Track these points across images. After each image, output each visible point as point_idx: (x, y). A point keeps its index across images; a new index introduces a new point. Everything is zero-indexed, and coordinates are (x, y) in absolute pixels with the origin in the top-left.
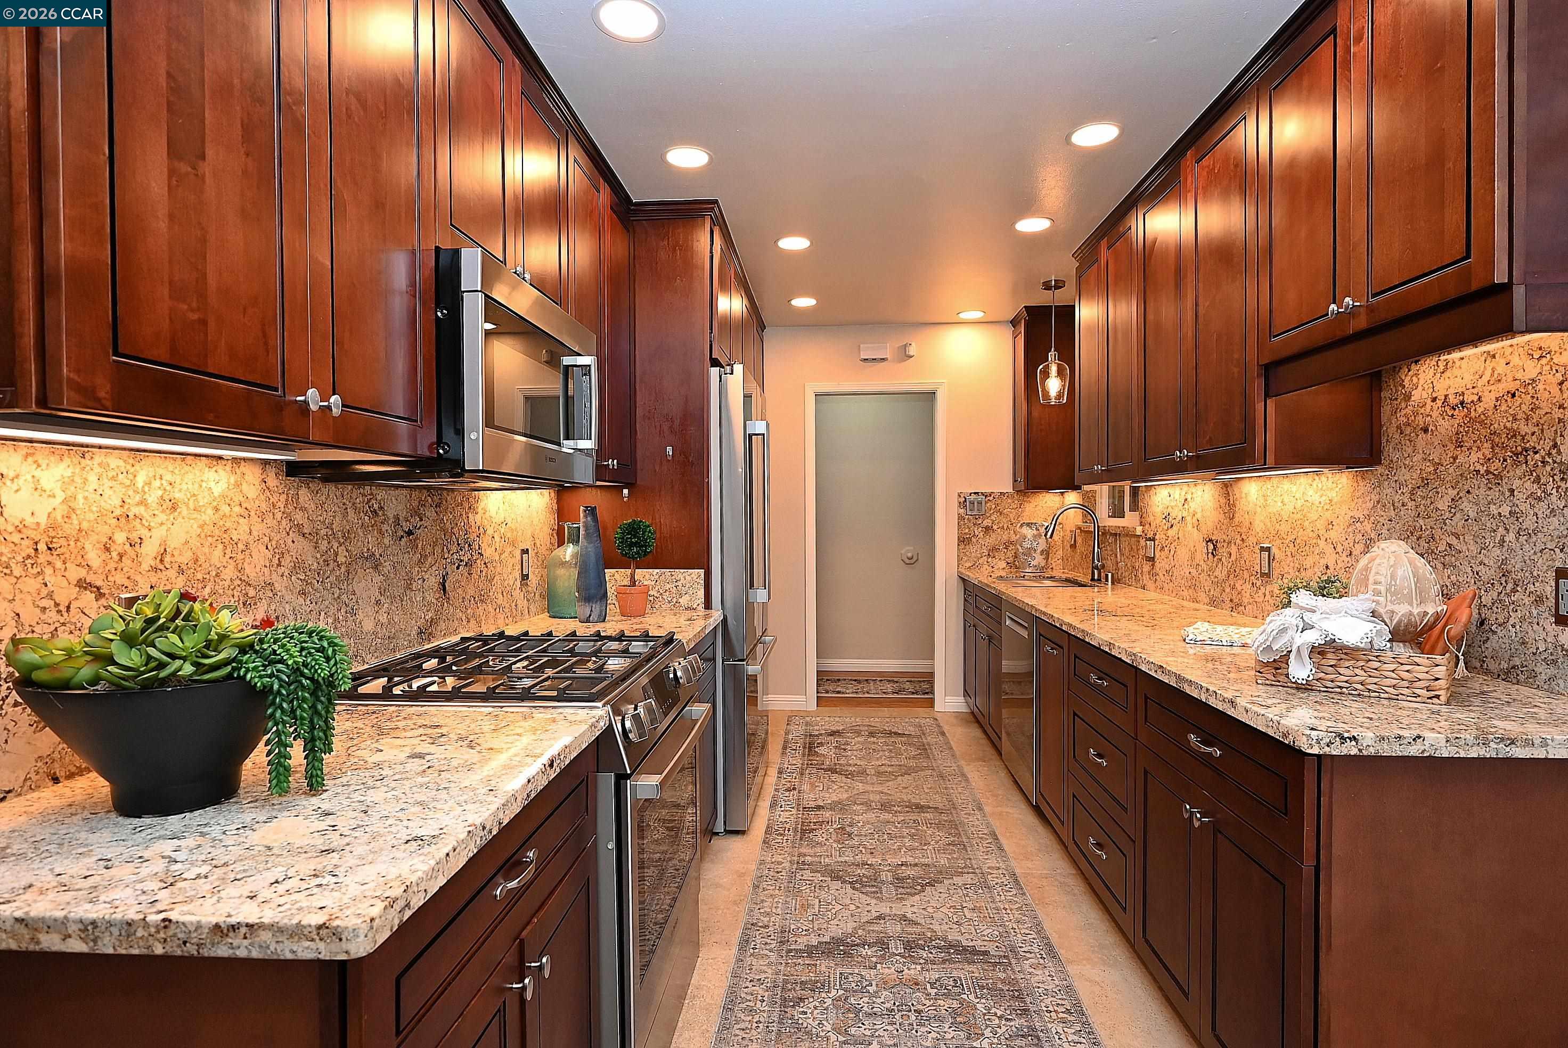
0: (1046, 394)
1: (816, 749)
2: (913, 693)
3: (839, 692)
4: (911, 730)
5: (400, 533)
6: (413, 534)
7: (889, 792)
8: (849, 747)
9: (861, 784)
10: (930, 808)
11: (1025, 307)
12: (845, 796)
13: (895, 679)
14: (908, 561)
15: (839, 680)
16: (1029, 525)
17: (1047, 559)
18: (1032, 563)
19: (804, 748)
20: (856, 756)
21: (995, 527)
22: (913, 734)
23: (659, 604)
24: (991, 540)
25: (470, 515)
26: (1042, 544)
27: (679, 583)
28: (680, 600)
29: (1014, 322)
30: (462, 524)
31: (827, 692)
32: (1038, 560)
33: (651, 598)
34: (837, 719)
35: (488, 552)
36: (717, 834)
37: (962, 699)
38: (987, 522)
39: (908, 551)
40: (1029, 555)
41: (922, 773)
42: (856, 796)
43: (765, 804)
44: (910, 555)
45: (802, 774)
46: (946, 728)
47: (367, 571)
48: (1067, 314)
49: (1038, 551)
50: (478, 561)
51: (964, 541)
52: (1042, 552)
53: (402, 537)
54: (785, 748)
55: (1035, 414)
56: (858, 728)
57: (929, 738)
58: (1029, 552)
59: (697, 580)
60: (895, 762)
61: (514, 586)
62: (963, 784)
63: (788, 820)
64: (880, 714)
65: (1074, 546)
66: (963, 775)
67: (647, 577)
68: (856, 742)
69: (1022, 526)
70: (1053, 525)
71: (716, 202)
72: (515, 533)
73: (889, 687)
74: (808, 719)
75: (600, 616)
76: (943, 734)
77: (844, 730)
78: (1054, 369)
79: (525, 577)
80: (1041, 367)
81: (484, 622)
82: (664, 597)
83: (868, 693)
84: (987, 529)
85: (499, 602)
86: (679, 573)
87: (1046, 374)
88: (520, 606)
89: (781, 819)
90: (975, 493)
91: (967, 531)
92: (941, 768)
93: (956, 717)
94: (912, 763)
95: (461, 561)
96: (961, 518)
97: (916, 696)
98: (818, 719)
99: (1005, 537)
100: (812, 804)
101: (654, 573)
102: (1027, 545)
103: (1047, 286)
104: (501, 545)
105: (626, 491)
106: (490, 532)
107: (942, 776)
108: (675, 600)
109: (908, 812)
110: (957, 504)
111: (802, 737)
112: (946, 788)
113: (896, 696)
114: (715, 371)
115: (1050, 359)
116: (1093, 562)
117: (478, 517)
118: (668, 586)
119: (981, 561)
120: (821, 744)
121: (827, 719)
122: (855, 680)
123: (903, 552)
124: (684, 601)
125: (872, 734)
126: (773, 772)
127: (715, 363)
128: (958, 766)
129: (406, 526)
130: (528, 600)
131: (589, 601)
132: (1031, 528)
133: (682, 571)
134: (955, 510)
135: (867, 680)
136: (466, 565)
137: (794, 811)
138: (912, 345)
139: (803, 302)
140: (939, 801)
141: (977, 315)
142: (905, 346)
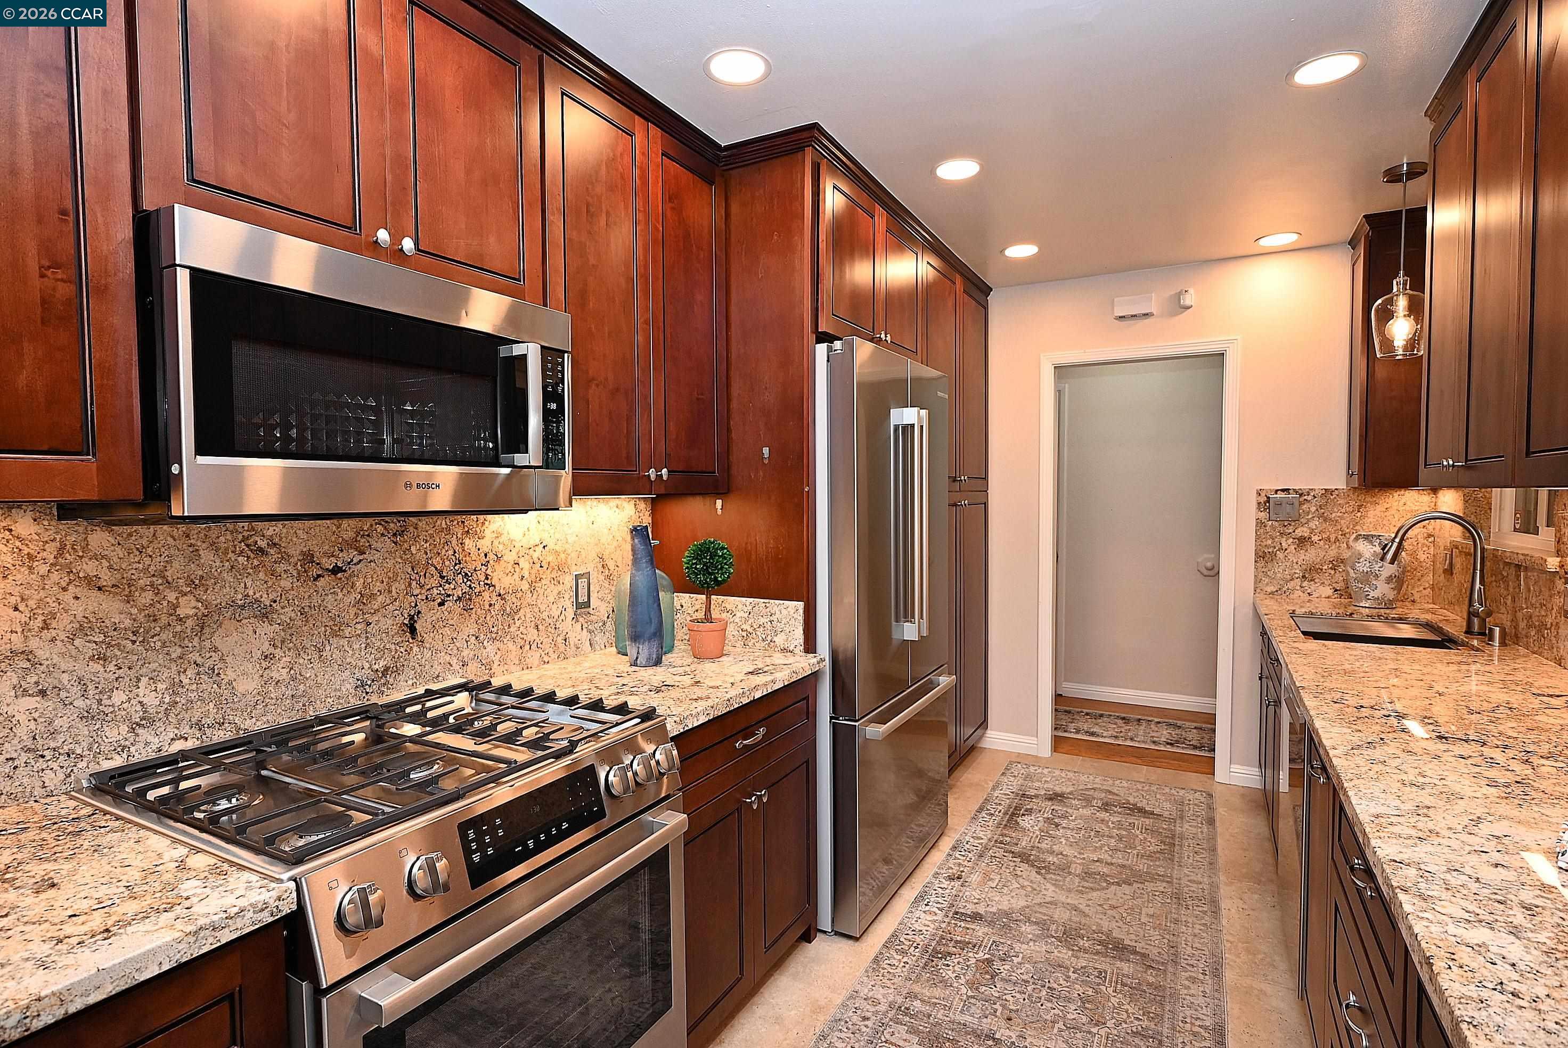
0: (1388, 344)
1: (1019, 819)
2: (1195, 747)
3: (1093, 734)
4: (1166, 808)
5: (315, 571)
6: (345, 571)
7: (1086, 910)
8: (1064, 823)
9: (1053, 888)
10: (1135, 952)
11: (1364, 216)
12: (1022, 903)
13: (1179, 723)
14: (1206, 572)
15: (1101, 716)
16: (1366, 537)
17: (1399, 588)
18: (1372, 594)
19: (1006, 813)
20: (1067, 839)
21: (1315, 538)
22: (1166, 814)
23: (753, 641)
24: (1310, 555)
25: (467, 541)
26: (1389, 569)
27: (774, 618)
28: (775, 639)
29: (1353, 243)
30: (451, 552)
31: (1078, 732)
32: (1382, 589)
33: (744, 634)
34: (1071, 775)
35: (505, 582)
36: (825, 932)
37: (1256, 771)
38: (1302, 531)
39: (1208, 559)
40: (1367, 582)
41: (1150, 886)
42: (1037, 908)
43: (909, 894)
44: (1209, 564)
45: (981, 856)
46: (1221, 812)
47: (244, 621)
48: (1417, 218)
49: (1383, 578)
50: (486, 595)
51: (1264, 557)
52: (1389, 580)
53: (319, 576)
54: (980, 810)
55: (1381, 373)
56: (1091, 792)
57: (1186, 826)
58: (1367, 578)
59: (795, 615)
60: (1119, 859)
61: (562, 617)
62: (1207, 919)
63: (924, 928)
64: (1136, 776)
65: (1449, 571)
66: (1214, 904)
67: (740, 607)
68: (1079, 813)
69: (1357, 539)
70: (1395, 545)
71: (815, 126)
72: (563, 556)
73: (1164, 734)
74: (1032, 769)
75: (649, 659)
76: (1211, 822)
77: (1071, 793)
78: (1402, 303)
79: (582, 606)
80: (1379, 301)
81: (497, 663)
82: (758, 633)
83: (1132, 739)
84: (1302, 542)
85: (529, 638)
86: (776, 605)
87: (1387, 315)
88: (572, 640)
89: (917, 926)
90: (1283, 490)
91: (1269, 542)
92: (1184, 881)
93: (1243, 796)
94: (1142, 866)
95: (449, 596)
96: (1260, 524)
97: (1198, 753)
98: (1045, 771)
99: (1333, 553)
100: (970, 909)
101: (748, 604)
102: (1363, 567)
103: (1393, 176)
104: (533, 571)
105: (719, 503)
106: (510, 557)
107: (1178, 897)
108: (769, 638)
109: (1098, 953)
110: (1254, 505)
111: (1012, 796)
112: (1176, 921)
113: (1169, 748)
114: (821, 350)
115: (1395, 289)
116: (1471, 604)
117: (485, 544)
118: (762, 620)
119: (1291, 585)
120: (1030, 811)
121: (1057, 773)
122: (1123, 718)
123: (1200, 560)
124: (780, 640)
125: (1106, 807)
126: (946, 844)
127: (823, 338)
128: (1211, 885)
129: (329, 563)
130: (590, 632)
132: (1371, 542)
133: (777, 602)
134: (1252, 513)
135: (1139, 720)
136: (459, 599)
137: (940, 916)
138: (1191, 291)
139: (1021, 251)
140: (1154, 944)
141: (1287, 239)
142: (1180, 293)
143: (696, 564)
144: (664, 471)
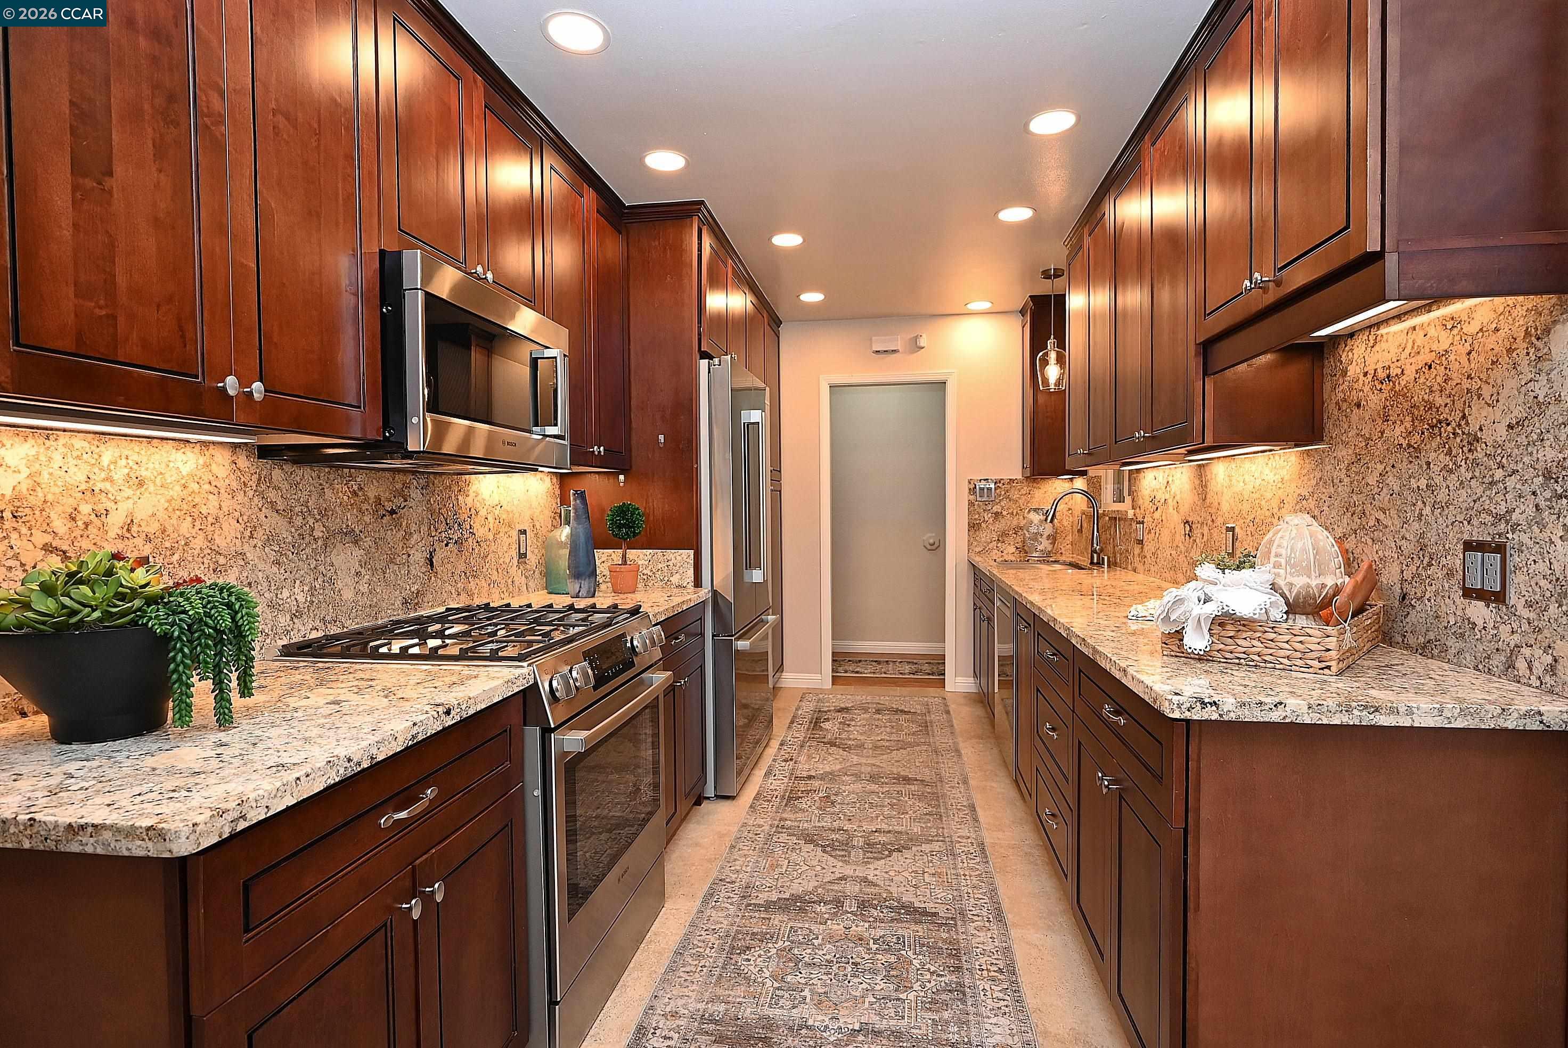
0: (1046, 382)
1: (822, 724)
2: (929, 674)
3: (857, 672)
4: (918, 708)
5: (382, 512)
6: (397, 513)
7: (881, 765)
8: (853, 723)
9: (856, 757)
10: (917, 780)
11: (1030, 296)
12: (838, 767)
13: (915, 661)
14: (929, 547)
15: (860, 661)
16: (1036, 510)
17: (1053, 543)
18: (1039, 548)
19: (811, 722)
20: (857, 731)
21: (1005, 513)
22: (919, 712)
23: (652, 582)
24: (1001, 525)
25: (460, 497)
26: (1048, 529)
27: (670, 563)
28: (671, 579)
29: (1022, 312)
30: (451, 505)
31: (846, 672)
32: (1045, 544)
33: (645, 577)
34: (849, 697)
35: (480, 532)
36: (708, 798)
37: (971, 680)
38: (997, 508)
39: (930, 537)
40: (1036, 540)
41: (918, 748)
42: (849, 768)
43: (759, 774)
44: (931, 541)
45: (802, 747)
46: (952, 707)
47: (346, 545)
48: (1061, 300)
49: (1045, 536)
50: (470, 540)
51: (974, 527)
52: (1048, 537)
53: (384, 515)
54: (792, 722)
55: (1041, 399)
56: (867, 705)
57: (933, 716)
58: (1036, 537)
59: (688, 560)
60: (894, 737)
61: (511, 564)
62: (955, 759)
63: (778, 788)
64: (892, 693)
65: (1080, 531)
66: (958, 751)
67: (641, 556)
68: (861, 718)
69: (1029, 511)
70: (1053, 510)
71: (702, 202)
72: (511, 515)
73: (907, 668)
74: (821, 696)
75: (588, 592)
76: (948, 712)
77: (852, 707)
78: (1053, 356)
79: (522, 556)
80: (1041, 354)
81: (476, 595)
82: (657, 576)
83: (885, 673)
84: (997, 515)
85: (494, 578)
86: (670, 554)
87: (1045, 362)
88: (517, 583)
89: (772, 787)
90: (985, 480)
91: (977, 516)
92: (938, 744)
93: (965, 697)
94: (910, 739)
95: (450, 539)
96: (971, 504)
97: (931, 677)
98: (831, 696)
99: (1015, 523)
100: (805, 774)
101: (648, 554)
102: (1033, 530)
103: (1046, 275)
104: (495, 525)
105: (622, 477)
106: (483, 513)
107: (936, 752)
108: (666, 579)
109: (894, 783)
110: (967, 491)
111: (812, 712)
112: (937, 763)
113: (912, 676)
114: (704, 363)
115: (1049, 347)
116: (1092, 546)
117: (469, 500)
118: (660, 566)
119: (991, 546)
120: (828, 720)
121: (839, 696)
122: (876, 661)
123: (925, 538)
124: (675, 579)
125: (878, 711)
126: (775, 744)
127: (705, 355)
128: (954, 743)
129: (389, 506)
130: (526, 577)
131: (578, 578)
132: (1038, 513)
133: (673, 551)
134: (965, 497)
135: (887, 661)
136: (456, 542)
137: (786, 780)
138: (924, 336)
139: (812, 297)
140: (927, 774)
141: (985, 305)
142: (916, 337)
143: (619, 520)
144: (602, 448)
